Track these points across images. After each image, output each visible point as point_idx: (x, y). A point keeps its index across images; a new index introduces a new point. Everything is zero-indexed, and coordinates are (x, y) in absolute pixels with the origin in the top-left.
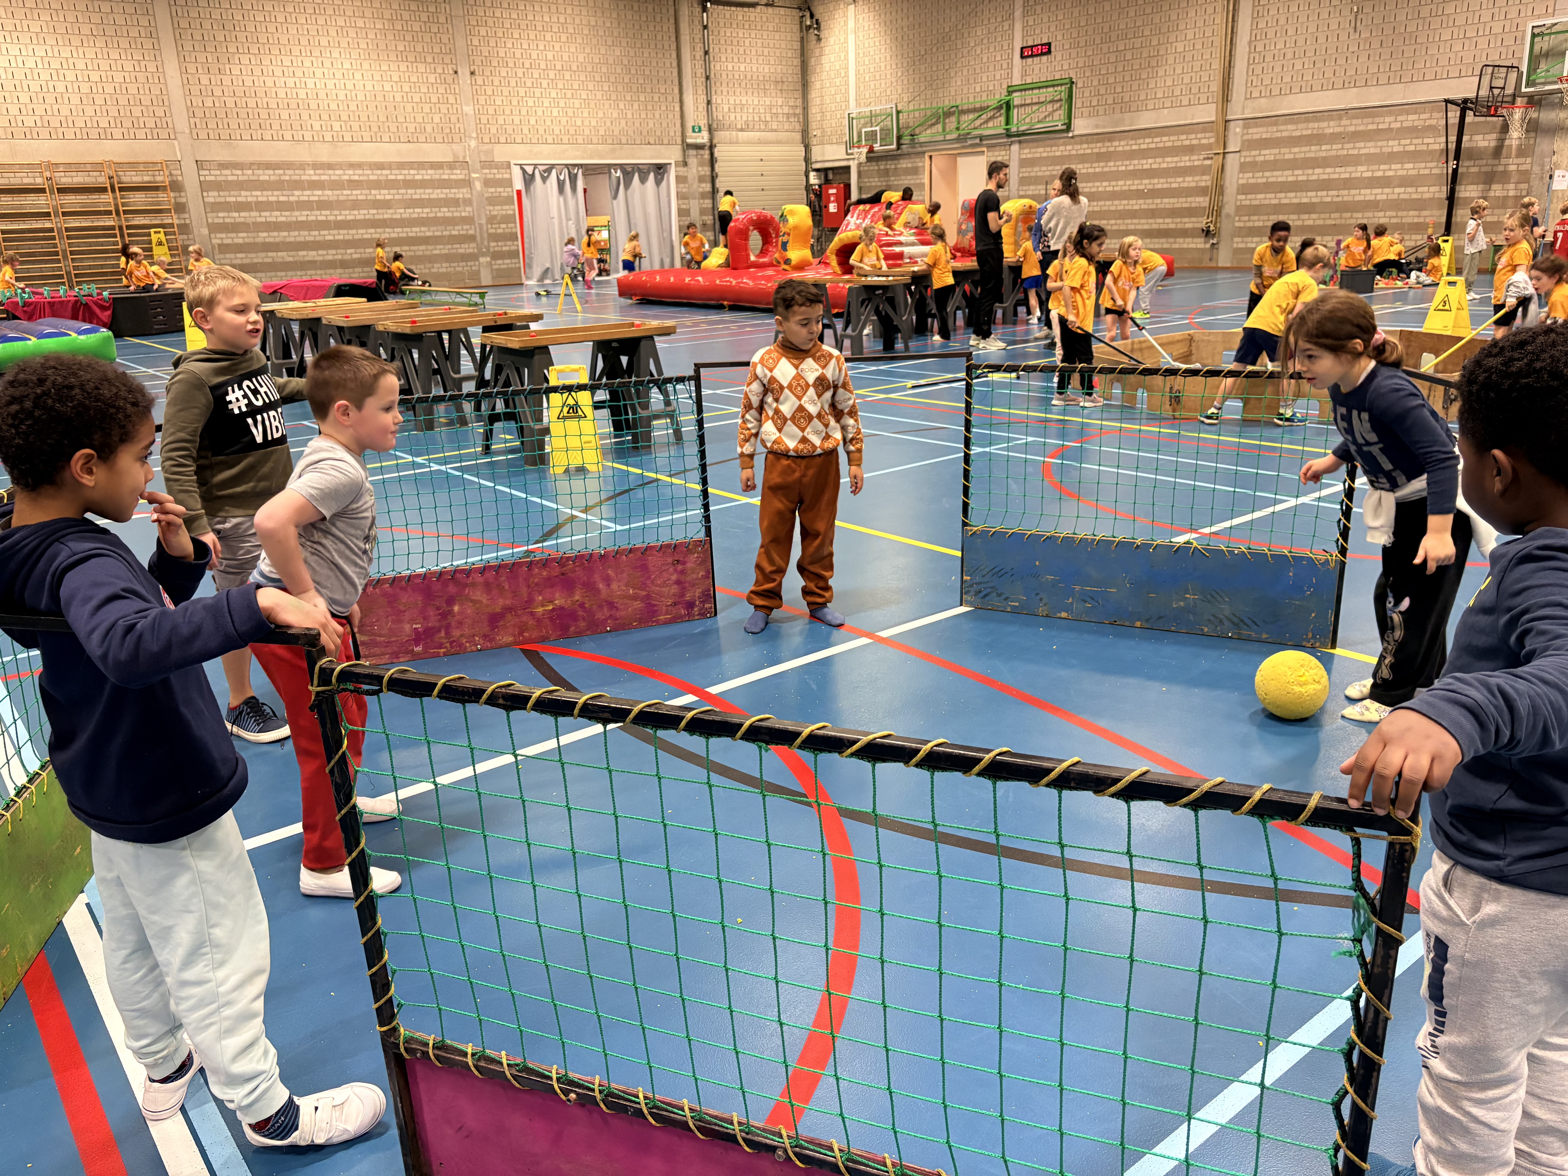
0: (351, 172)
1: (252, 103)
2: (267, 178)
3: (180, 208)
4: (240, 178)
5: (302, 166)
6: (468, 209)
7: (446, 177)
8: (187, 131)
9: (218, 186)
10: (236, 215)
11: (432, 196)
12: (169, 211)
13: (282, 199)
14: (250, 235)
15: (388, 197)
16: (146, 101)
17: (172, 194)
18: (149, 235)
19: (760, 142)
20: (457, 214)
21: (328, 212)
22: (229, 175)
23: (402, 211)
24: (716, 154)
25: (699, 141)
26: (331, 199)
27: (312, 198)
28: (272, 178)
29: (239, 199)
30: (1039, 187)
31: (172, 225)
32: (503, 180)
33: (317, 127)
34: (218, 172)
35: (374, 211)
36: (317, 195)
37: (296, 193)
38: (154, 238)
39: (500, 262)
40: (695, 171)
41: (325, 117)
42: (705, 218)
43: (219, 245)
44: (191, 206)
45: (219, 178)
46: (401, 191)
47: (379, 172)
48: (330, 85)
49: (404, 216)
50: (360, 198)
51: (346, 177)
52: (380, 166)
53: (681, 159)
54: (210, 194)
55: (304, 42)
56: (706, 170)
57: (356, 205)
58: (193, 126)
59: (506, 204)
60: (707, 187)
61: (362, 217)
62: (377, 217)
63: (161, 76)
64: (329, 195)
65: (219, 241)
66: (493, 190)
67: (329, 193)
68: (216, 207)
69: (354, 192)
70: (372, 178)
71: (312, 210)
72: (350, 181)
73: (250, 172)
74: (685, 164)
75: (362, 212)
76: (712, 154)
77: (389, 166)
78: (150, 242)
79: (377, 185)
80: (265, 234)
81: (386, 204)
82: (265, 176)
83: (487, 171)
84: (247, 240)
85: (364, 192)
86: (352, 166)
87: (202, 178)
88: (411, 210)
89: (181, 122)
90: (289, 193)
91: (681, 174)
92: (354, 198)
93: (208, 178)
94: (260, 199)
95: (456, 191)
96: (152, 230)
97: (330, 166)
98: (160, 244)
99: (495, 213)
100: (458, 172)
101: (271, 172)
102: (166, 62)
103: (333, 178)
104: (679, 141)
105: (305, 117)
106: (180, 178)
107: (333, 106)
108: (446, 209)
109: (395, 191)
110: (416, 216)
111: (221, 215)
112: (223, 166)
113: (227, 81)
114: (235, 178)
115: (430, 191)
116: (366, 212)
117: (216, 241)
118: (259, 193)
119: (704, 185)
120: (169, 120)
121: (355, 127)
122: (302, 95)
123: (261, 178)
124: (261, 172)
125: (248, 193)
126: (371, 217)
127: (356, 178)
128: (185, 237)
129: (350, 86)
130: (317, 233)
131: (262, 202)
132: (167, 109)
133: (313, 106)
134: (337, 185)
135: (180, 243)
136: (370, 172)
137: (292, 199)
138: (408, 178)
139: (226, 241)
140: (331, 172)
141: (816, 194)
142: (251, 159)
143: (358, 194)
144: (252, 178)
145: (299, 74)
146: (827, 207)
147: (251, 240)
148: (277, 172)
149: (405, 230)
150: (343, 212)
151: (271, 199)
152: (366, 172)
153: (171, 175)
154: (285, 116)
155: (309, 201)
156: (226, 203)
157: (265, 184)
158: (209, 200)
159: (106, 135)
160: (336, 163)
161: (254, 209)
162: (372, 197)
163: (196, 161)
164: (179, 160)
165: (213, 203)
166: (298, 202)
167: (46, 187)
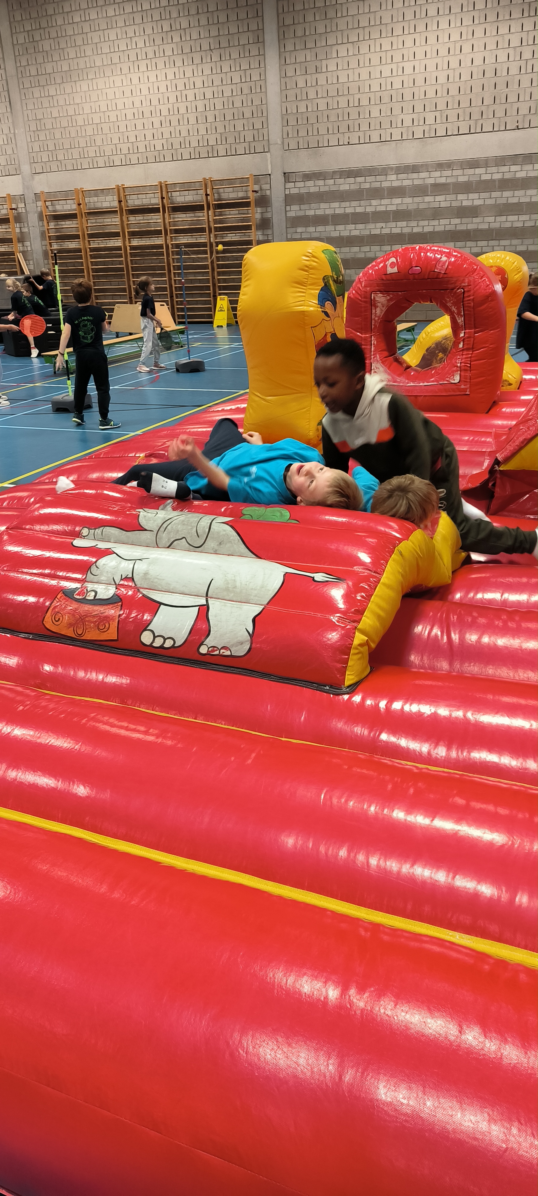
0: (438, 174)
1: (343, 104)
2: (347, 187)
4: (322, 189)
5: (384, 171)
8: (279, 142)
9: (300, 199)
13: (359, 210)
15: (477, 203)
16: (248, 114)
17: (259, 210)
21: (404, 224)
22: (312, 186)
23: (489, 219)
26: (410, 207)
27: (389, 208)
28: (353, 187)
29: (319, 212)
33: (408, 122)
34: (301, 184)
35: (457, 221)
36: (396, 203)
37: (374, 202)
41: (419, 108)
44: (275, 221)
46: (494, 194)
47: (471, 171)
48: (431, 67)
49: (491, 226)
50: (443, 205)
51: (431, 181)
52: (473, 164)
54: (293, 207)
55: (409, 16)
57: (436, 213)
58: (285, 136)
61: (441, 228)
62: (459, 228)
63: (262, 83)
64: (409, 203)
67: (409, 200)
68: (294, 223)
69: (438, 198)
70: (461, 179)
71: (388, 221)
72: (435, 185)
73: (331, 182)
75: (443, 222)
77: (485, 163)
79: (467, 188)
81: (472, 212)
82: (345, 185)
85: (449, 197)
86: (441, 166)
87: (288, 192)
89: (275, 132)
90: (367, 202)
92: (437, 205)
93: (293, 191)
94: (337, 211)
97: (415, 169)
101: (352, 180)
102: (268, 67)
103: (416, 182)
105: (397, 111)
106: (268, 193)
107: (431, 94)
109: (487, 195)
110: (505, 225)
111: (299, 230)
112: (308, 177)
113: (322, 81)
114: (317, 189)
116: (447, 221)
118: (337, 205)
120: (265, 131)
121: (452, 118)
122: (397, 85)
123: (342, 188)
124: (342, 181)
125: (326, 206)
126: (452, 228)
127: (443, 180)
129: (454, 64)
131: (338, 215)
132: (264, 119)
133: (408, 96)
134: (421, 191)
136: (460, 172)
137: (369, 209)
138: (505, 177)
140: (415, 175)
142: (335, 168)
143: (442, 201)
144: (334, 188)
145: (398, 58)
148: (359, 179)
150: (422, 223)
151: (348, 211)
152: (455, 173)
153: (261, 190)
154: (375, 113)
155: (386, 212)
156: (306, 217)
157: (344, 195)
158: (291, 214)
159: (212, 153)
160: (422, 165)
161: (330, 223)
162: (458, 204)
163: (285, 173)
164: (270, 173)
165: (294, 218)
166: (375, 213)
167: (160, 206)
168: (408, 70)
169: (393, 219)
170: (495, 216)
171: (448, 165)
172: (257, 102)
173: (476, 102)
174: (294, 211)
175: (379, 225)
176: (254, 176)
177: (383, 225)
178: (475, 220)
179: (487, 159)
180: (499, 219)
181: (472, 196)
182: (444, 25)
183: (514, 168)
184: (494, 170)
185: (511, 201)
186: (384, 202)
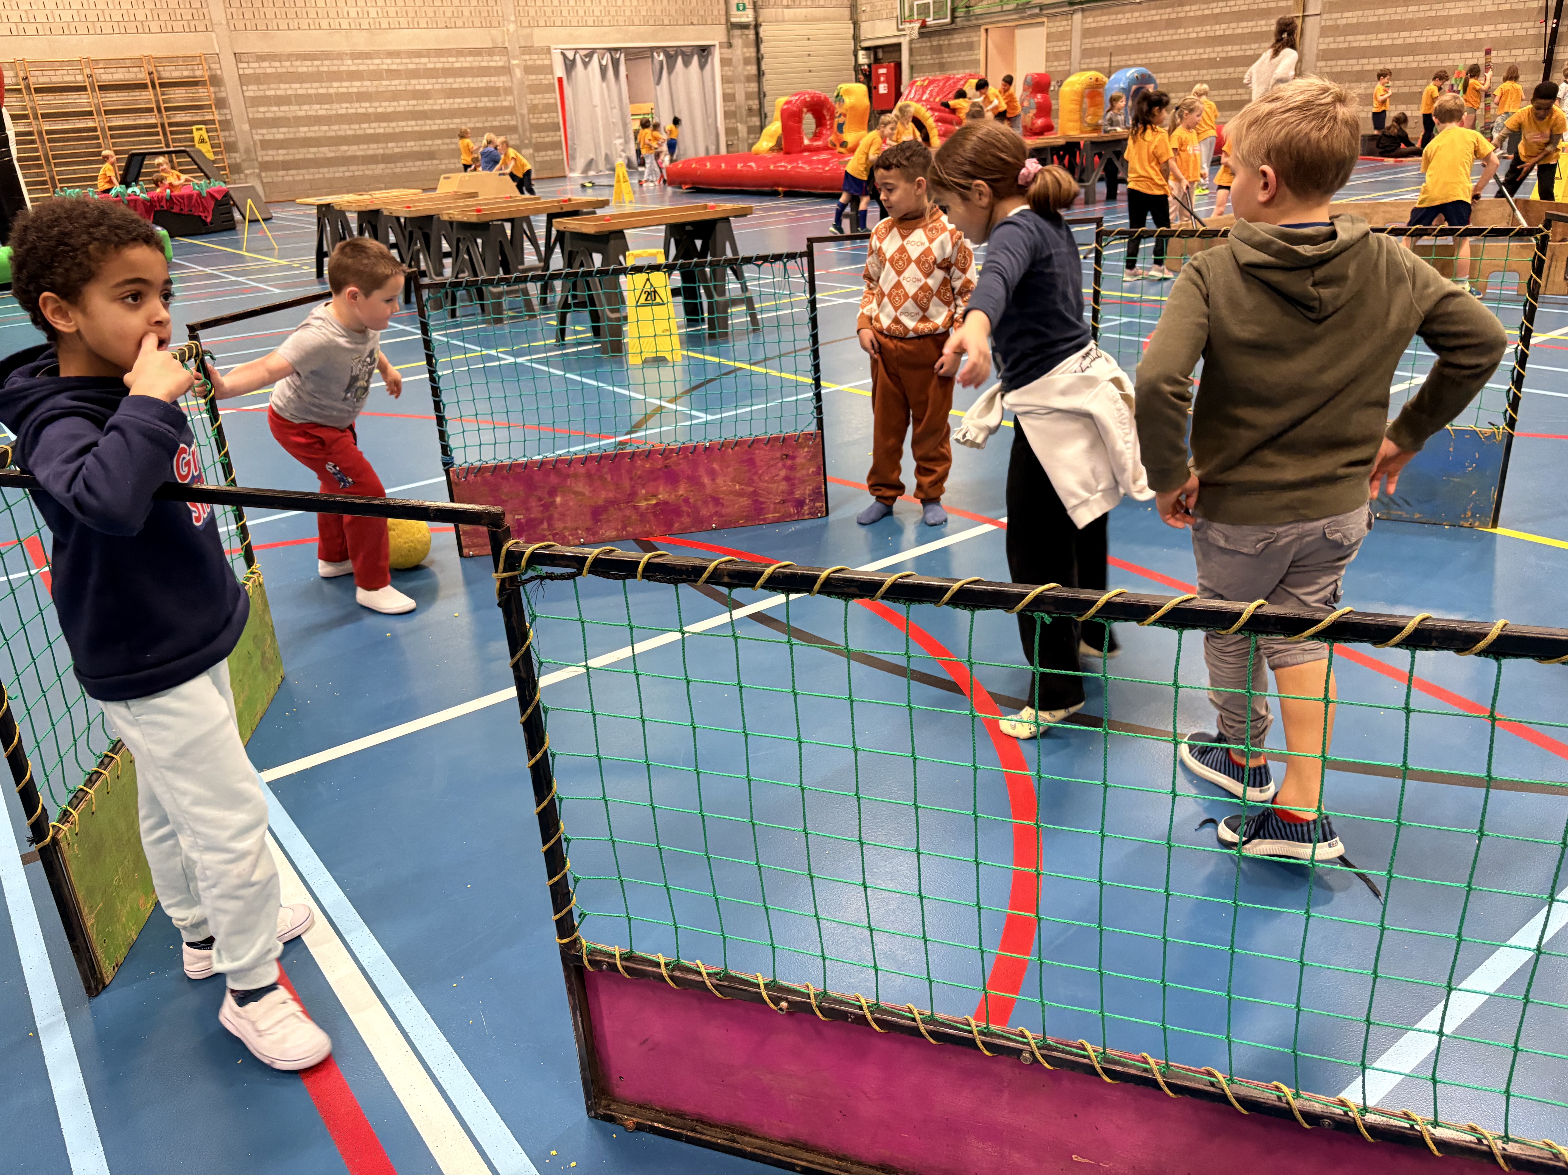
0: (389, 61)
2: (305, 69)
3: (221, 103)
4: (279, 70)
5: (340, 56)
6: (509, 98)
7: (484, 64)
8: (224, 22)
9: (257, 79)
10: (275, 109)
11: (472, 85)
12: (210, 106)
13: (321, 91)
14: (291, 130)
15: (427, 87)
17: (212, 89)
18: (191, 132)
19: (807, 20)
20: (497, 104)
21: (367, 104)
22: (268, 67)
23: (442, 101)
24: (762, 34)
25: (744, 20)
26: (370, 90)
27: (351, 90)
28: (310, 69)
29: (279, 93)
30: (1104, 59)
31: (213, 122)
32: (544, 66)
33: (353, 14)
34: (256, 65)
35: (414, 102)
36: (356, 86)
37: (335, 84)
38: (196, 135)
39: (543, 153)
40: (739, 52)
42: (751, 102)
43: (261, 141)
44: (230, 101)
45: (258, 71)
46: (440, 80)
47: (417, 60)
49: (444, 107)
50: (399, 88)
51: (385, 67)
52: (418, 54)
53: (725, 40)
54: (250, 87)
56: (751, 52)
57: (395, 96)
58: (230, 17)
59: (547, 92)
60: (753, 69)
61: (401, 109)
62: (417, 108)
64: (368, 86)
65: (260, 137)
66: (534, 77)
67: (367, 83)
68: (256, 102)
69: (394, 82)
70: (411, 66)
71: (351, 102)
72: (389, 71)
73: (288, 64)
74: (730, 45)
75: (401, 103)
76: (757, 34)
77: (427, 53)
78: (192, 140)
79: (416, 74)
80: (305, 129)
81: (425, 95)
82: (304, 67)
83: (527, 57)
84: (288, 136)
85: (403, 82)
86: (391, 54)
87: (241, 72)
88: (451, 101)
89: (218, 13)
90: (328, 84)
91: (725, 56)
92: (394, 88)
93: (248, 71)
94: (300, 92)
95: (496, 79)
96: (194, 128)
97: (368, 55)
98: (202, 141)
99: (536, 102)
100: (498, 58)
101: (309, 63)
103: (371, 67)
104: (723, 21)
106: (219, 72)
108: (486, 99)
109: (434, 81)
110: (456, 106)
111: (262, 109)
112: (261, 58)
114: (274, 70)
115: (470, 79)
116: (405, 103)
117: (257, 138)
118: (298, 86)
119: (749, 68)
120: (206, 12)
123: (300, 70)
124: (298, 63)
125: (287, 86)
126: (411, 108)
127: (395, 67)
128: (227, 133)
130: (357, 126)
131: (301, 95)
134: (376, 75)
135: (222, 140)
136: (408, 60)
137: (331, 91)
138: (447, 65)
139: (267, 137)
140: (369, 61)
141: (865, 75)
142: (288, 50)
143: (397, 85)
144: (291, 70)
146: (876, 88)
147: (291, 136)
148: (316, 63)
149: (446, 121)
150: (384, 104)
151: (310, 91)
152: (404, 61)
153: (210, 69)
155: (348, 93)
157: (304, 76)
158: (249, 94)
159: (143, 29)
160: (373, 52)
162: (411, 88)
163: (234, 53)
164: (217, 52)
165: (253, 97)
166: (337, 94)
167: (87, 84)
169: (356, 100)
171: (396, 54)
175: (344, 105)
176: (198, 55)
177: (348, 105)
178: (430, 102)
179: (428, 51)
180: (447, 101)
181: (421, 81)
183: (451, 59)
184: (435, 59)
186: (345, 84)
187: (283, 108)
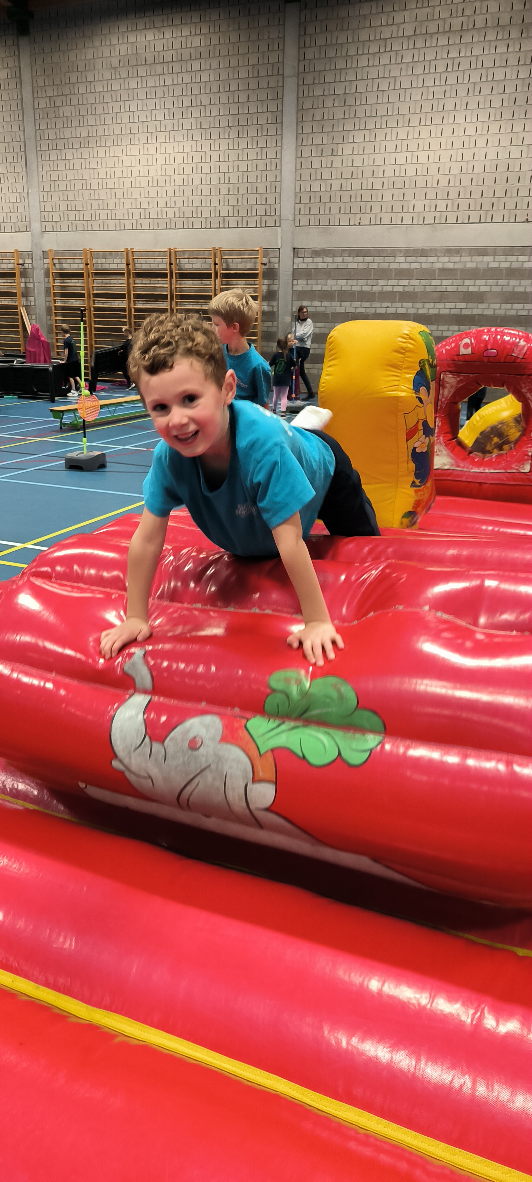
0: (446, 259)
1: (356, 185)
2: (355, 266)
4: (331, 266)
5: (393, 253)
8: (291, 218)
9: (307, 274)
10: (317, 305)
13: (366, 289)
15: (483, 289)
16: (261, 190)
17: (266, 282)
21: (410, 305)
22: (321, 263)
23: (494, 306)
26: (417, 289)
28: (361, 266)
29: (325, 288)
33: (419, 208)
34: (310, 260)
35: (463, 305)
36: (402, 285)
37: (381, 282)
41: (431, 195)
44: (281, 293)
45: (311, 266)
46: (501, 282)
47: (479, 259)
48: (445, 158)
49: (496, 312)
50: (450, 289)
51: (439, 265)
52: (482, 252)
54: (300, 282)
55: (426, 108)
57: (443, 297)
58: (297, 213)
61: (447, 311)
62: (464, 312)
63: (278, 161)
64: (416, 285)
67: (416, 282)
69: (445, 282)
70: (469, 265)
72: (443, 270)
73: (340, 260)
75: (448, 305)
77: (493, 251)
79: (474, 274)
82: (353, 263)
85: (456, 282)
86: (450, 251)
87: (296, 266)
89: (287, 208)
90: (374, 282)
92: (443, 289)
93: (301, 266)
94: (344, 288)
97: (423, 252)
101: (360, 259)
102: (284, 147)
103: (424, 266)
105: (409, 196)
107: (444, 183)
109: (494, 282)
112: (316, 253)
113: (337, 162)
114: (326, 266)
116: (452, 305)
118: (343, 282)
120: (277, 207)
121: (464, 206)
122: (411, 172)
123: (350, 266)
124: (351, 259)
125: (334, 282)
127: (451, 266)
129: (468, 156)
131: (345, 292)
132: (277, 195)
133: (421, 183)
134: (428, 274)
136: (468, 259)
137: (375, 289)
140: (423, 259)
142: (344, 245)
143: (449, 285)
144: (341, 266)
145: (413, 147)
148: (368, 259)
150: (427, 305)
151: (355, 288)
152: (464, 259)
153: (269, 262)
154: (388, 197)
155: (393, 292)
156: (312, 291)
157: (352, 273)
158: (298, 288)
159: (224, 224)
160: (431, 249)
161: (336, 299)
162: (464, 289)
163: (294, 248)
164: (279, 247)
165: (300, 292)
166: (381, 293)
167: (168, 272)
168: (423, 159)
169: (399, 299)
170: (501, 303)
171: (456, 251)
172: (271, 178)
173: (489, 193)
174: (301, 285)
175: (385, 304)
176: (264, 249)
177: (389, 304)
178: (481, 306)
179: (495, 248)
180: (504, 306)
181: (479, 282)
182: (460, 119)
183: (522, 258)
184: (502, 258)
185: (517, 289)
186: (391, 282)
187: (325, 304)
